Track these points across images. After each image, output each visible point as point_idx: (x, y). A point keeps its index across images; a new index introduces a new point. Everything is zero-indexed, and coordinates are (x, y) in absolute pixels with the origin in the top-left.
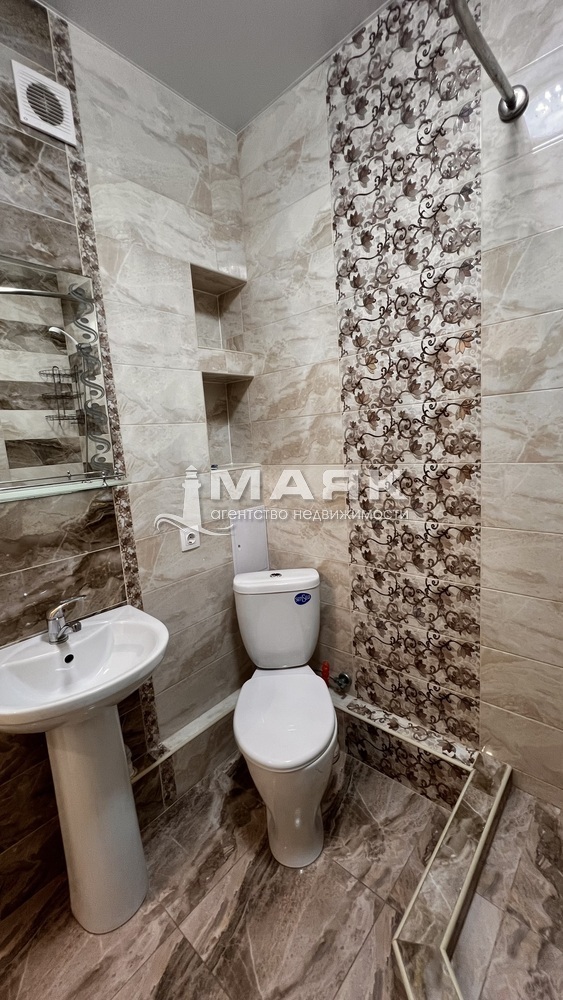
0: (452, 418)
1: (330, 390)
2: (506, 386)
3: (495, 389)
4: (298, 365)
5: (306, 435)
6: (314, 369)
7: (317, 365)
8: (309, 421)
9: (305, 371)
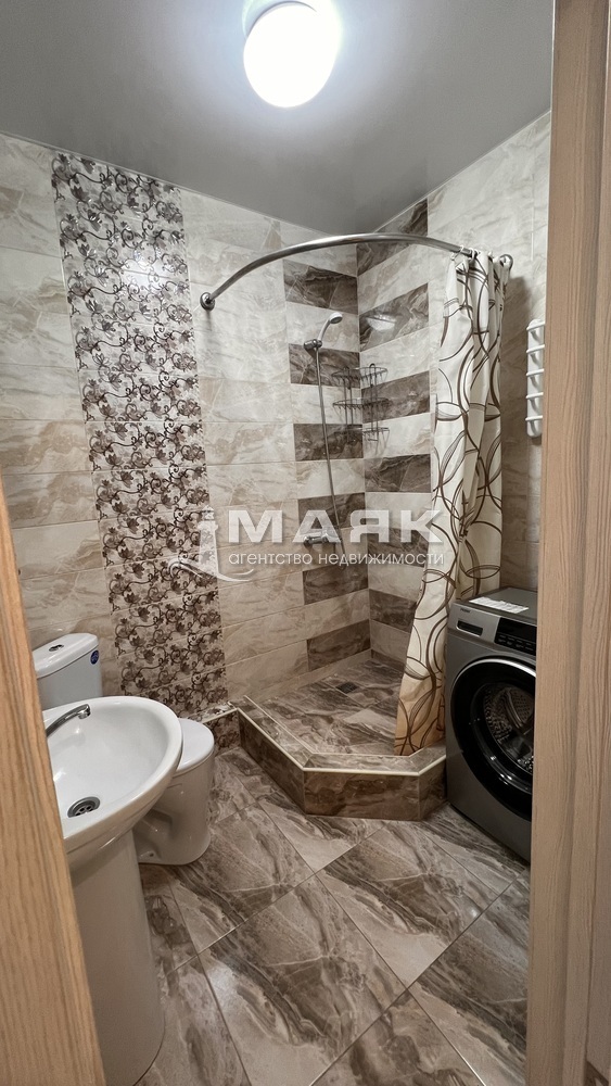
0: (190, 479)
1: (74, 450)
2: (219, 461)
3: (214, 461)
4: (24, 419)
5: (44, 493)
6: (50, 427)
7: (56, 423)
8: (47, 479)
9: (39, 427)
